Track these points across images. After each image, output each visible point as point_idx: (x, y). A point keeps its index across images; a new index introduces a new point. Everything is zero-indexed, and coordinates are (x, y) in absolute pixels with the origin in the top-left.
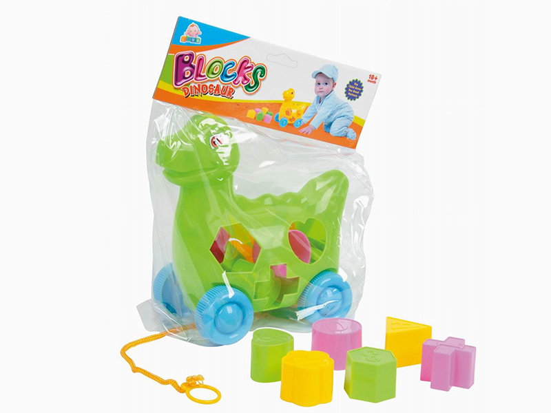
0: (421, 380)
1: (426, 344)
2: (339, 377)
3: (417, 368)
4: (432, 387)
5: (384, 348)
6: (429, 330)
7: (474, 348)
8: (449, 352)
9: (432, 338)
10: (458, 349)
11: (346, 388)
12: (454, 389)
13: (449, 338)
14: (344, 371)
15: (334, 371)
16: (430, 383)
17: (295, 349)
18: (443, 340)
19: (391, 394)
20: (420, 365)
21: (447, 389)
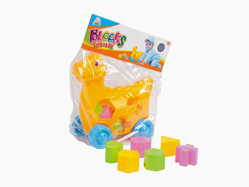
0: (176, 162)
1: (178, 147)
2: (142, 161)
3: (174, 157)
4: (180, 165)
5: (160, 149)
6: (179, 141)
7: (197, 149)
8: (187, 150)
9: (180, 145)
10: (191, 149)
11: (145, 165)
12: (189, 165)
13: (187, 144)
14: (144, 158)
15: (140, 158)
16: (179, 163)
17: (123, 149)
18: (185, 145)
19: (163, 168)
20: (175, 156)
21: (186, 166)
